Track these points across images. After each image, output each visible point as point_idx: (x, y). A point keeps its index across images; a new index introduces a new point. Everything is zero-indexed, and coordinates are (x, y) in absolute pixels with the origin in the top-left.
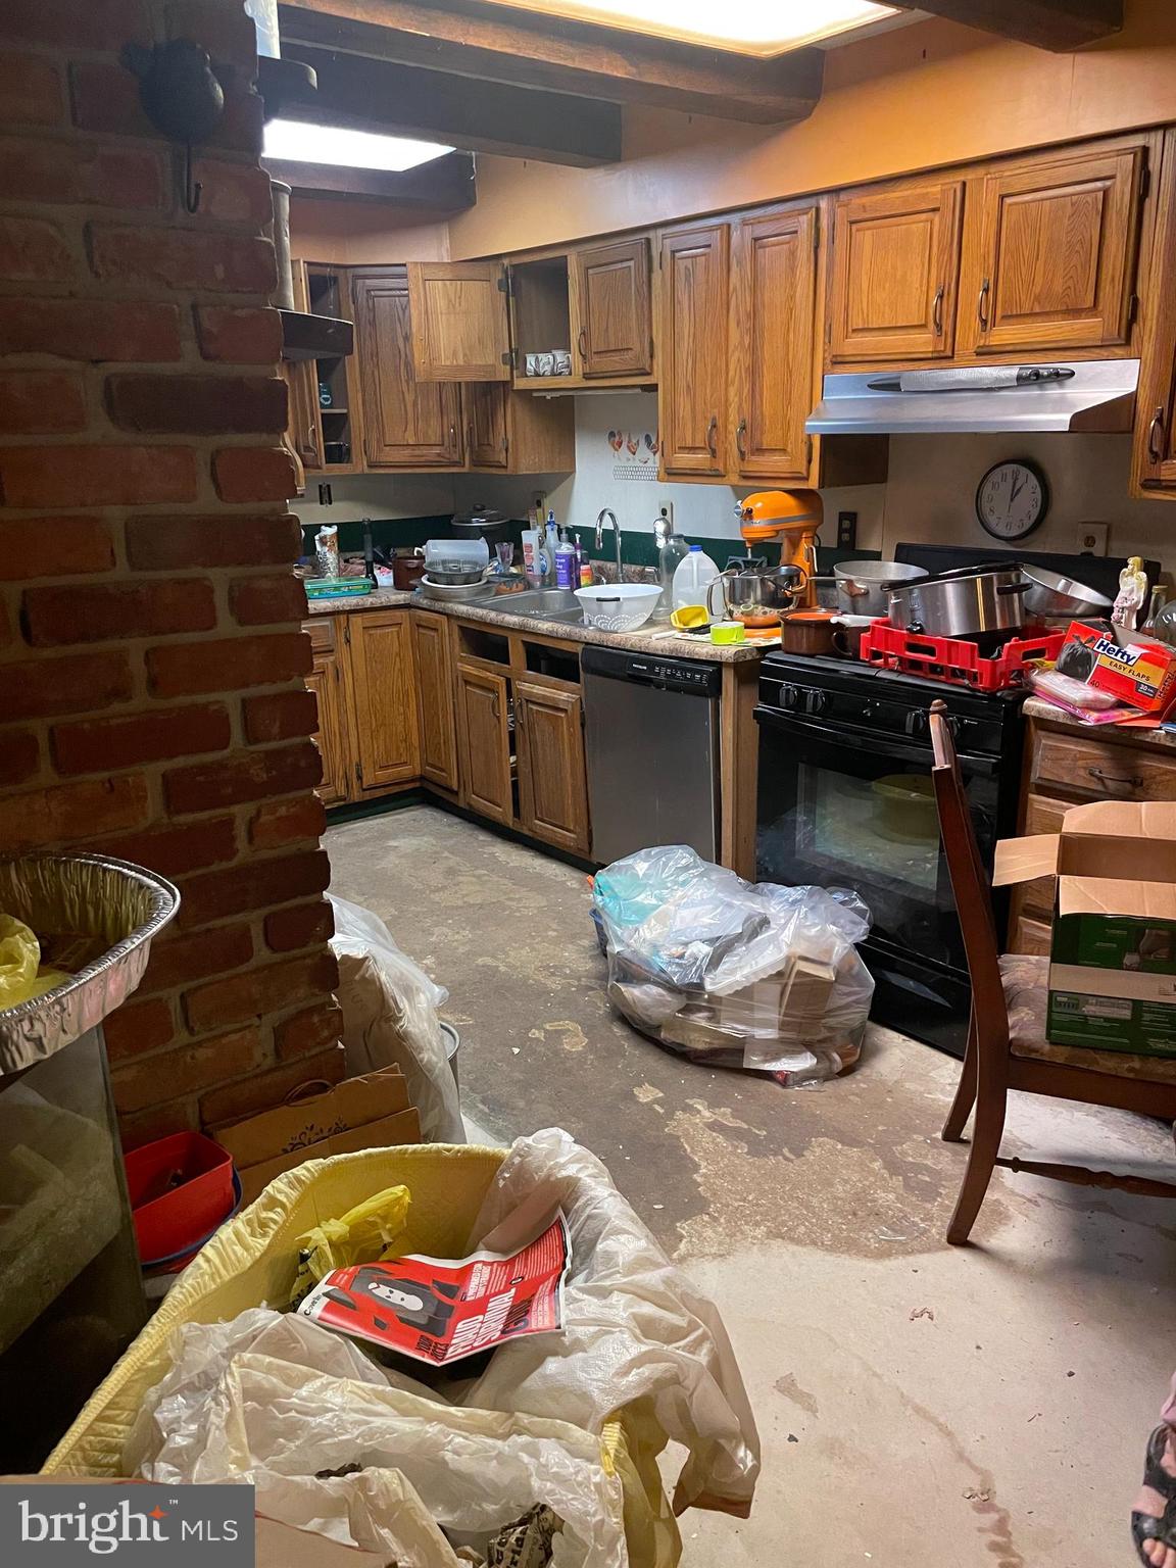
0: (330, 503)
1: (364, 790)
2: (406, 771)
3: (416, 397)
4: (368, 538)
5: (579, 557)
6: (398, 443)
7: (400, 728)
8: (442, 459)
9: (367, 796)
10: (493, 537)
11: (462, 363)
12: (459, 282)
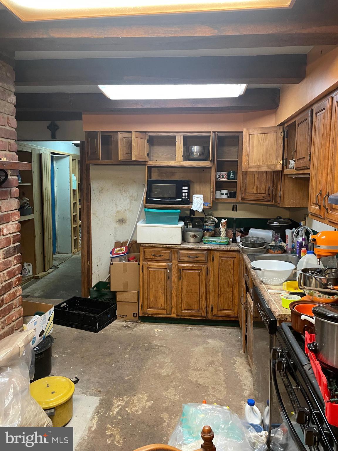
0: (236, 211)
1: (213, 316)
2: (231, 313)
3: (258, 176)
4: (235, 225)
5: (304, 244)
6: (251, 192)
7: (230, 296)
8: (265, 199)
9: (215, 318)
10: (277, 230)
11: (261, 164)
12: (263, 134)
